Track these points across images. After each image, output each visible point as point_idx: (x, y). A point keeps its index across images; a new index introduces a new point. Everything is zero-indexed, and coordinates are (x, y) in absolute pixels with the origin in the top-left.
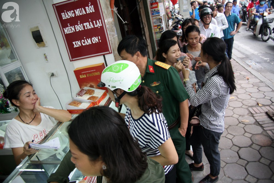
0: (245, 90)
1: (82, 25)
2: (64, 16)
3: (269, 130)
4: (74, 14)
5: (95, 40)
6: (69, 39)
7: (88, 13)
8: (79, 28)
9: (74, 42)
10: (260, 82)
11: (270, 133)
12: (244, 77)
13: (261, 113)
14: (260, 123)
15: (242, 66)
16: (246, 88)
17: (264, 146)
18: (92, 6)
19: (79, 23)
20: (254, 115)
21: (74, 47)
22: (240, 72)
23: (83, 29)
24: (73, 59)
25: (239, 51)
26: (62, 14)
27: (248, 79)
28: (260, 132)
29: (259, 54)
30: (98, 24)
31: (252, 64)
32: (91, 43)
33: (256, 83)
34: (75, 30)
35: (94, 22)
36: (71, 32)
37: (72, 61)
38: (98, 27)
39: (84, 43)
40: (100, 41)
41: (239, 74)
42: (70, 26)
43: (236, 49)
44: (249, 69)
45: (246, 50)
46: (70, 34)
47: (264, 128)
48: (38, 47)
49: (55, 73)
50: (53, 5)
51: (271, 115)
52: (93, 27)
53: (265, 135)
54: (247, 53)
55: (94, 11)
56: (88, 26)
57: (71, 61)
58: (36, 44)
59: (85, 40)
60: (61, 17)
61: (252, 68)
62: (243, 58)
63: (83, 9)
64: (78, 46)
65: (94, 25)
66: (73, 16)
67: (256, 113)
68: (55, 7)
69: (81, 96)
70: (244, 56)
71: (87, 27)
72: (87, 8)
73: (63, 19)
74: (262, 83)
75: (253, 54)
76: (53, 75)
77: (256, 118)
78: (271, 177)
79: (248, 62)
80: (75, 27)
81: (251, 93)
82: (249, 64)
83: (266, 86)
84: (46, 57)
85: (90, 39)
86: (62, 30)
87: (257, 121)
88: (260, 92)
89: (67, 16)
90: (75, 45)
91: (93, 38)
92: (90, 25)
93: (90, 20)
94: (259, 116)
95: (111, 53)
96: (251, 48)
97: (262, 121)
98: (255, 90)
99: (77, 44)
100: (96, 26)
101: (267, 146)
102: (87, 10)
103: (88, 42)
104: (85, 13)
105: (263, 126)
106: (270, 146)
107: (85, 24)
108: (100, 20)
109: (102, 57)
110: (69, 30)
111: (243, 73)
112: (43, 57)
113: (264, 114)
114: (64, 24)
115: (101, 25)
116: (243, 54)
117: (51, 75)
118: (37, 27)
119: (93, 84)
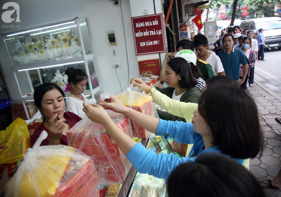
0: (261, 104)
1: (148, 32)
2: (137, 25)
3: (276, 129)
4: (144, 25)
5: (156, 42)
6: (138, 40)
7: (153, 25)
8: (146, 34)
9: (141, 42)
10: (274, 99)
11: (276, 131)
12: (261, 95)
13: (272, 119)
14: (270, 125)
15: (261, 87)
16: (262, 103)
17: (271, 139)
18: (157, 21)
19: (146, 31)
20: (266, 120)
21: (141, 46)
22: (258, 91)
23: (149, 35)
24: (138, 54)
25: (260, 76)
26: (136, 24)
27: (264, 97)
28: (269, 130)
29: (278, 79)
30: (159, 32)
31: (271, 87)
32: (152, 44)
33: (271, 99)
34: (143, 35)
35: (157, 31)
36: (140, 36)
37: (138, 55)
38: (158, 35)
39: (148, 44)
40: (159, 44)
41: (257, 93)
42: (140, 32)
43: (258, 74)
44: (267, 90)
45: (267, 76)
46: (139, 37)
47: (273, 128)
48: (110, 45)
49: (119, 65)
50: (131, 18)
51: (279, 120)
52: (155, 34)
53: (272, 132)
54: (267, 78)
55: (158, 24)
56: (153, 33)
57: (136, 55)
58: (109, 43)
59: (149, 42)
60: (135, 26)
61: (270, 90)
62: (263, 82)
63: (151, 22)
64: (143, 46)
65: (156, 33)
66: (144, 26)
67: (268, 119)
68: (132, 19)
69: (144, 77)
70: (264, 80)
71: (151, 34)
72: (153, 22)
73: (137, 27)
74: (276, 100)
75: (272, 79)
76: (117, 66)
77: (267, 122)
78: (272, 154)
79: (268, 85)
80: (143, 33)
81: (266, 106)
82: (268, 86)
83: (279, 102)
84: (114, 53)
85: (152, 42)
86: (134, 34)
87: (268, 124)
88: (274, 106)
89: (139, 25)
90: (141, 44)
91: (154, 41)
92: (154, 33)
93: (154, 29)
94: (270, 121)
95: (165, 52)
96: (271, 74)
97: (272, 124)
98: (270, 104)
99: (143, 44)
100: (157, 34)
101: (273, 138)
102: (154, 23)
103: (151, 43)
104: (152, 25)
105: (272, 126)
106: (275, 138)
107: (150, 32)
108: (161, 30)
109: (158, 55)
110: (139, 34)
111: (261, 92)
112: (112, 53)
113: (274, 120)
114: (136, 30)
115: (161, 33)
116: (264, 78)
117: (115, 66)
118: (113, 31)
119: (150, 72)
